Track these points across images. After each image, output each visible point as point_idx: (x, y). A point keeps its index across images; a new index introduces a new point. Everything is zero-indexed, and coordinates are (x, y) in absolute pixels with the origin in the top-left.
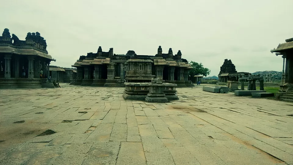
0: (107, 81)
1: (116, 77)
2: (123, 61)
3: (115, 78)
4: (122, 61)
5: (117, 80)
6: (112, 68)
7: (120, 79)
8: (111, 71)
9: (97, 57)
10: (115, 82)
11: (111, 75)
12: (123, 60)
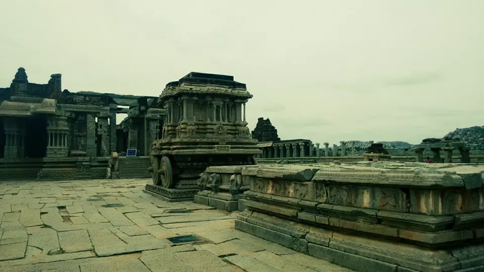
0: (45, 163)
1: (73, 152)
2: (94, 109)
3: (69, 155)
4: (91, 108)
5: (80, 159)
6: (63, 126)
7: (85, 155)
8: (59, 135)
9: (12, 97)
10: (74, 164)
11: (58, 147)
12: (92, 104)
